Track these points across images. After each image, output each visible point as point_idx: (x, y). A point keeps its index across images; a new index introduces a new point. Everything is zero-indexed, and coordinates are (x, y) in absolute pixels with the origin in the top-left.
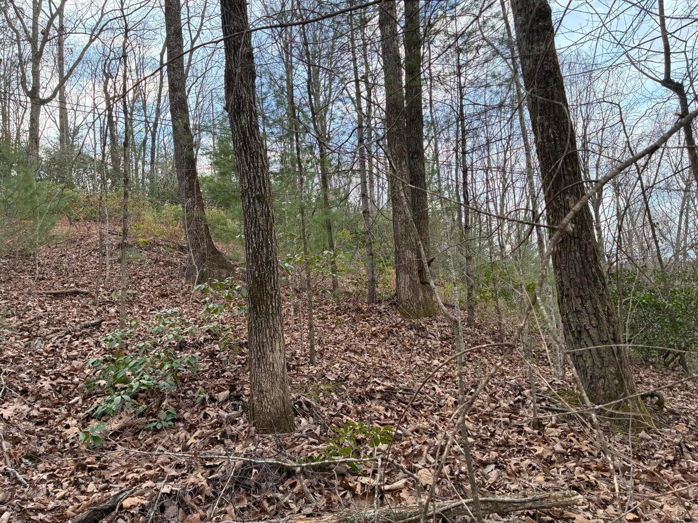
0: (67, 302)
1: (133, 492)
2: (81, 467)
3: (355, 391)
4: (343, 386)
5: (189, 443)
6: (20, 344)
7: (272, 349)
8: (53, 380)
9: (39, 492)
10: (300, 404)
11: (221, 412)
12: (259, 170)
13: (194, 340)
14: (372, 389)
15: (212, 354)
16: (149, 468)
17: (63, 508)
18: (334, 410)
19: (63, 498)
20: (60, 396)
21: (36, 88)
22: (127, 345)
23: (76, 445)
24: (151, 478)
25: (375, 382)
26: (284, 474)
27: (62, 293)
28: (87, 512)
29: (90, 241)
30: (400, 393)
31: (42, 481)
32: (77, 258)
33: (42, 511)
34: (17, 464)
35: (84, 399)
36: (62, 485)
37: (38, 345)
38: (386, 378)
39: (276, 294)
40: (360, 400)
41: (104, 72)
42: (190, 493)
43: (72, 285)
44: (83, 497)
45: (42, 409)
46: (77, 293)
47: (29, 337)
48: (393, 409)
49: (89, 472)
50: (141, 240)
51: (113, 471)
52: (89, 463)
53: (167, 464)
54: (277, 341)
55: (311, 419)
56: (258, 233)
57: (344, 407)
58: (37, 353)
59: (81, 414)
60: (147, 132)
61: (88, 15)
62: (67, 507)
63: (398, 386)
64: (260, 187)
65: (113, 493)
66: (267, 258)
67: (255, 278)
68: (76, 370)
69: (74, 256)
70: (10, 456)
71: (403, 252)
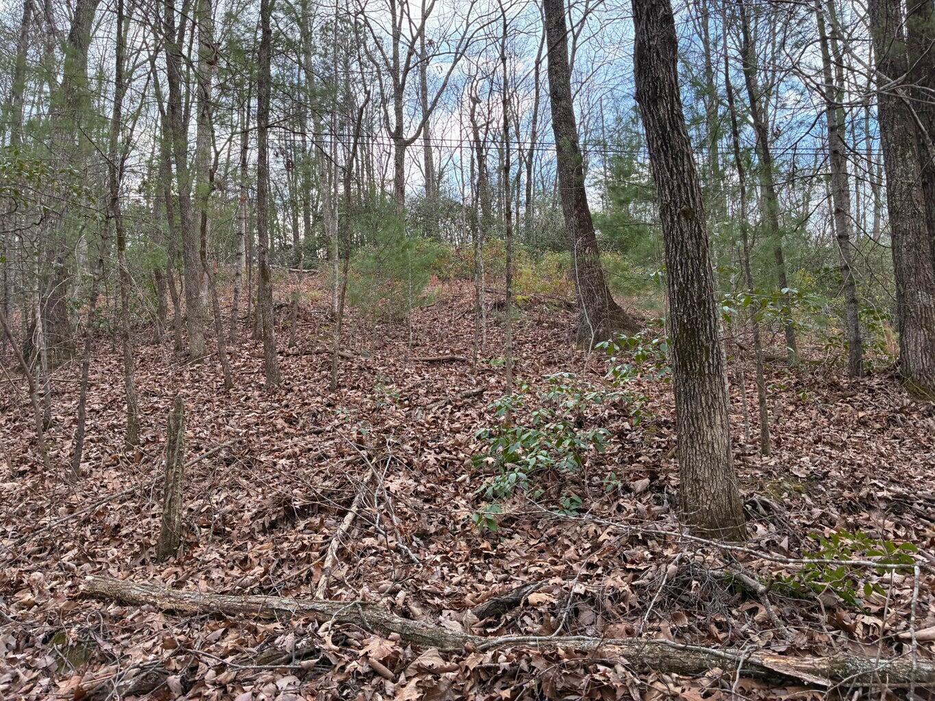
0: (443, 370)
1: (538, 587)
2: (478, 553)
3: (841, 494)
4: (820, 486)
5: (601, 539)
6: (401, 413)
7: (710, 423)
8: (437, 454)
9: (433, 574)
10: (754, 504)
11: (640, 506)
12: (686, 175)
13: (595, 415)
14: (869, 495)
15: (621, 434)
16: (555, 563)
17: (460, 595)
18: (808, 518)
19: (459, 584)
20: (446, 472)
21: (399, 128)
22: (515, 419)
23: (468, 528)
24: (559, 573)
25: (875, 484)
26: (738, 595)
27: (439, 360)
28: (487, 602)
29: (462, 301)
30: (920, 504)
31: (436, 563)
32: (450, 321)
33: (438, 595)
34: (409, 542)
35: (472, 478)
36: (457, 569)
37: (419, 415)
38: (893, 481)
39: (713, 347)
40: (851, 508)
41: (471, 97)
42: (610, 598)
43: (447, 352)
44: (482, 586)
45: (428, 485)
46: (453, 360)
47: (409, 406)
48: (907, 527)
49: (485, 559)
50: (520, 297)
51: (512, 562)
52: (485, 549)
53: (575, 561)
54: (717, 412)
55: (772, 527)
56: (686, 263)
57: (823, 514)
58: (419, 424)
59: (470, 495)
60: (521, 164)
61: (453, 29)
62: (465, 595)
63: (915, 493)
64: (687, 198)
65: (515, 585)
66: (700, 296)
67: (682, 325)
68: (460, 445)
69: (447, 320)
70: (401, 532)
71: (912, 295)
